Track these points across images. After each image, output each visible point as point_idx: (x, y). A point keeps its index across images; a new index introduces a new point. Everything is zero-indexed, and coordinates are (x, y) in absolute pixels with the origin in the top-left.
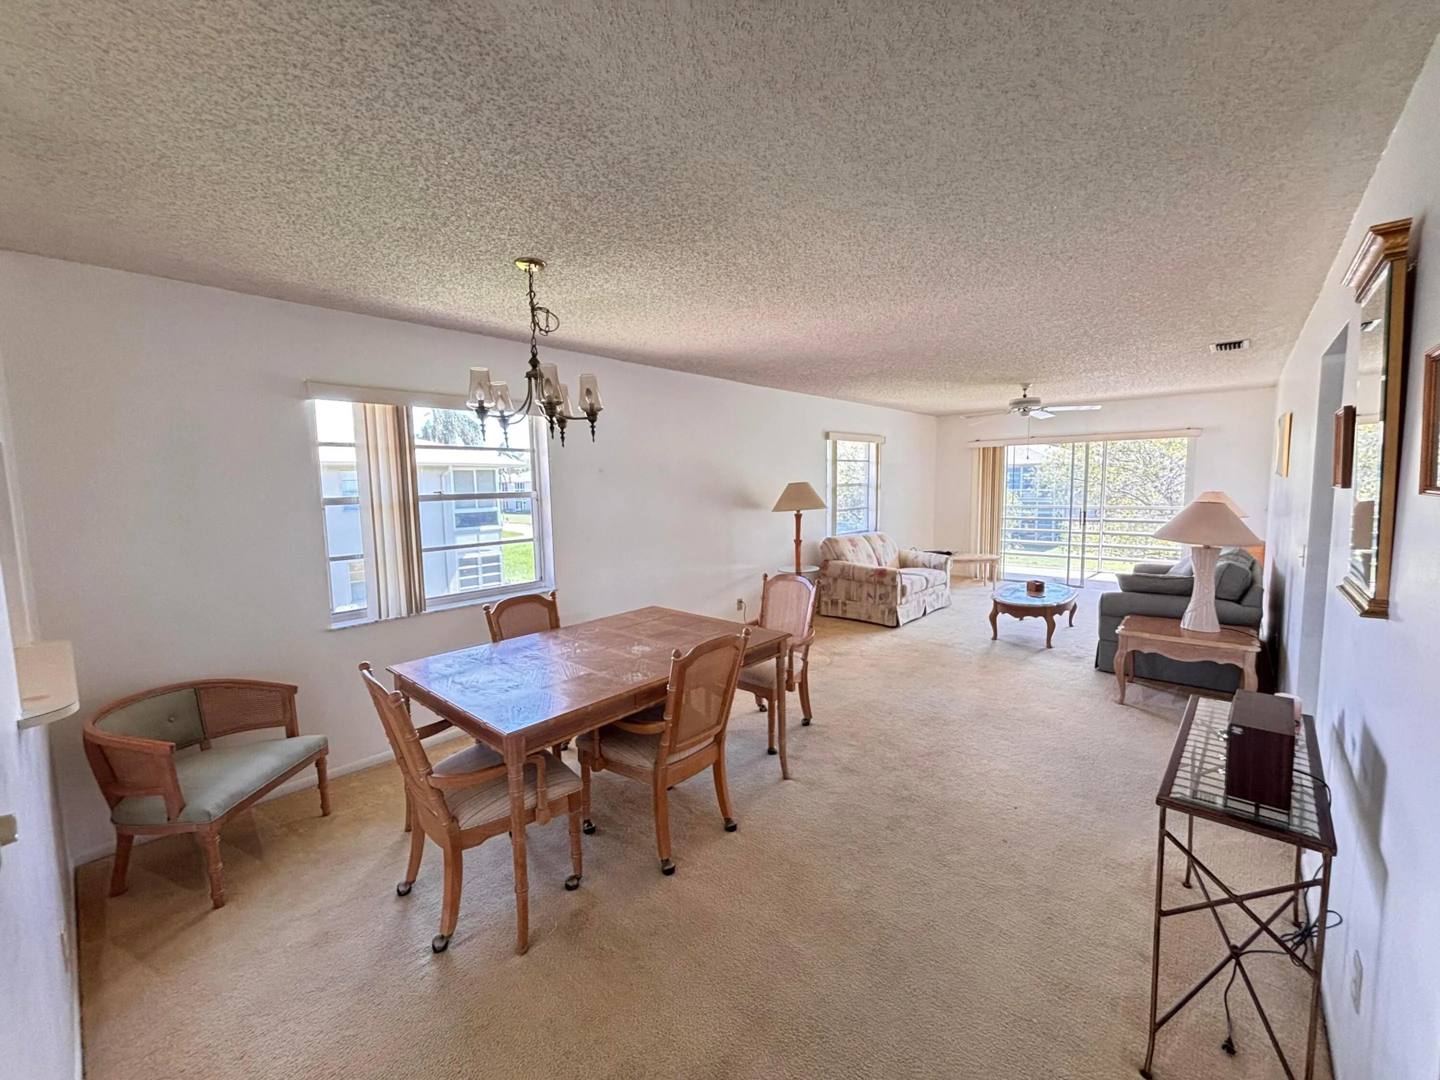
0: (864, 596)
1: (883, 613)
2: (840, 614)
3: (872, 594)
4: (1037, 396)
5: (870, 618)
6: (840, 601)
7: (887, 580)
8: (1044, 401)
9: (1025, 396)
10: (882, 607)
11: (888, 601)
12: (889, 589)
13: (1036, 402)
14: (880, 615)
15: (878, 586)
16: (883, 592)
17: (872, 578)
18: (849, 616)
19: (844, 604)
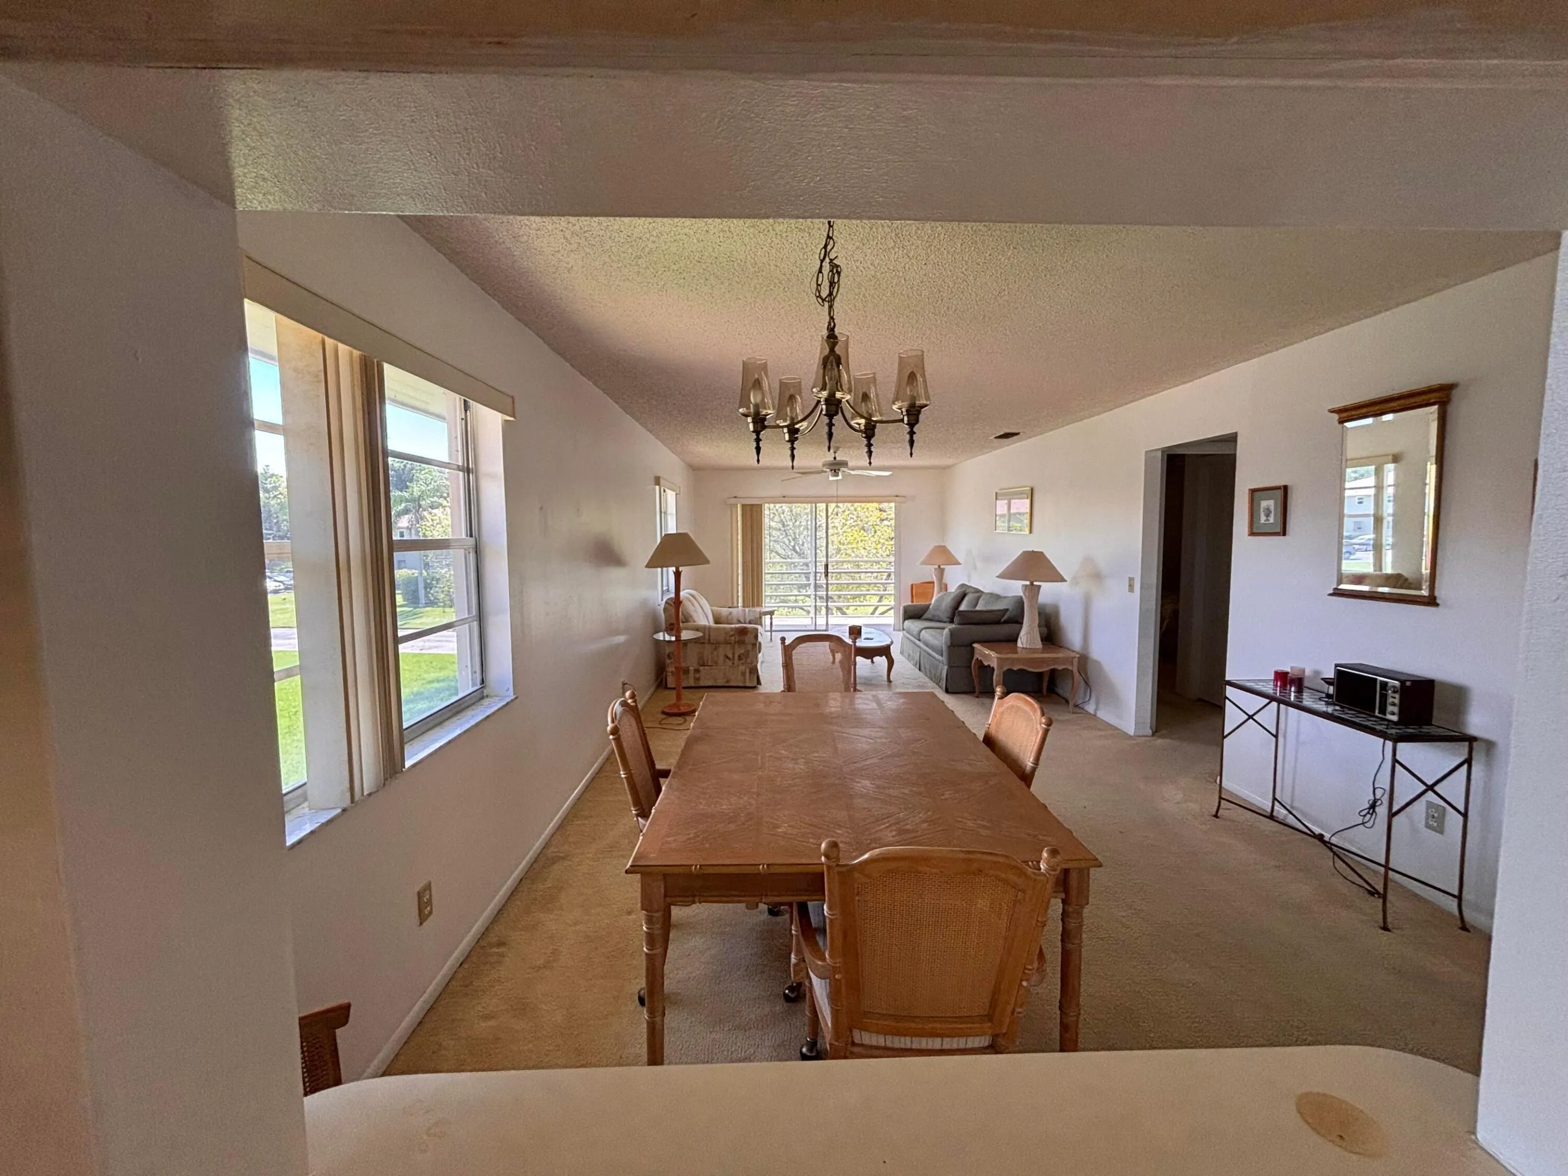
0: (721, 658)
1: (743, 674)
2: (692, 683)
3: (730, 656)
4: (844, 459)
5: (728, 681)
6: (691, 668)
7: (749, 639)
8: (850, 464)
9: (835, 458)
10: (742, 668)
11: (749, 660)
12: (750, 647)
13: (845, 464)
14: (740, 677)
15: (736, 646)
16: (742, 651)
17: (733, 638)
18: (702, 684)
19: (697, 671)
